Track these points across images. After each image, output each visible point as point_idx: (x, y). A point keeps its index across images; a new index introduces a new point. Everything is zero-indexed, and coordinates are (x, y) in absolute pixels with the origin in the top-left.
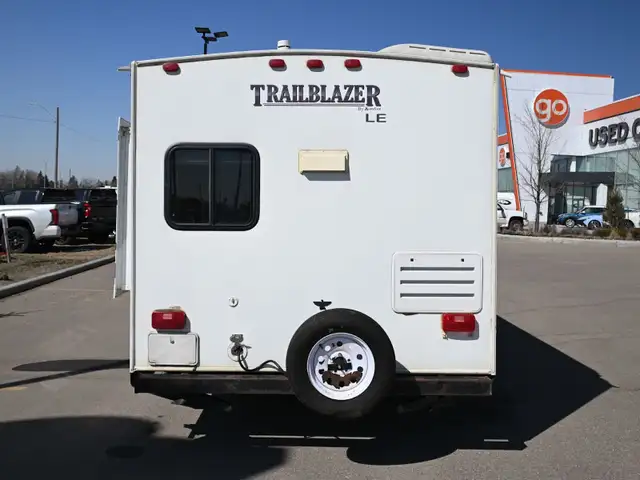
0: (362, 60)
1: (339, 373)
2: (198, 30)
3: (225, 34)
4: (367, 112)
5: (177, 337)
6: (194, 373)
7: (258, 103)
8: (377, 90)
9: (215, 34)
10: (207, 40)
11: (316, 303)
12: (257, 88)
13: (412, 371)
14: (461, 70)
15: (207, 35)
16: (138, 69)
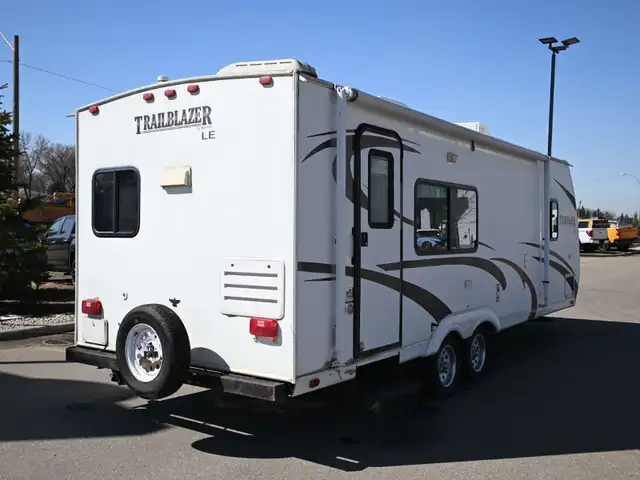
0: (200, 84)
1: (151, 359)
2: (543, 41)
3: (575, 40)
4: (203, 131)
5: (96, 321)
6: (105, 351)
7: (139, 132)
8: (210, 109)
9: (564, 42)
10: (556, 50)
11: (171, 300)
12: (138, 119)
13: (232, 370)
14: (268, 83)
15: (553, 45)
16: (80, 114)
